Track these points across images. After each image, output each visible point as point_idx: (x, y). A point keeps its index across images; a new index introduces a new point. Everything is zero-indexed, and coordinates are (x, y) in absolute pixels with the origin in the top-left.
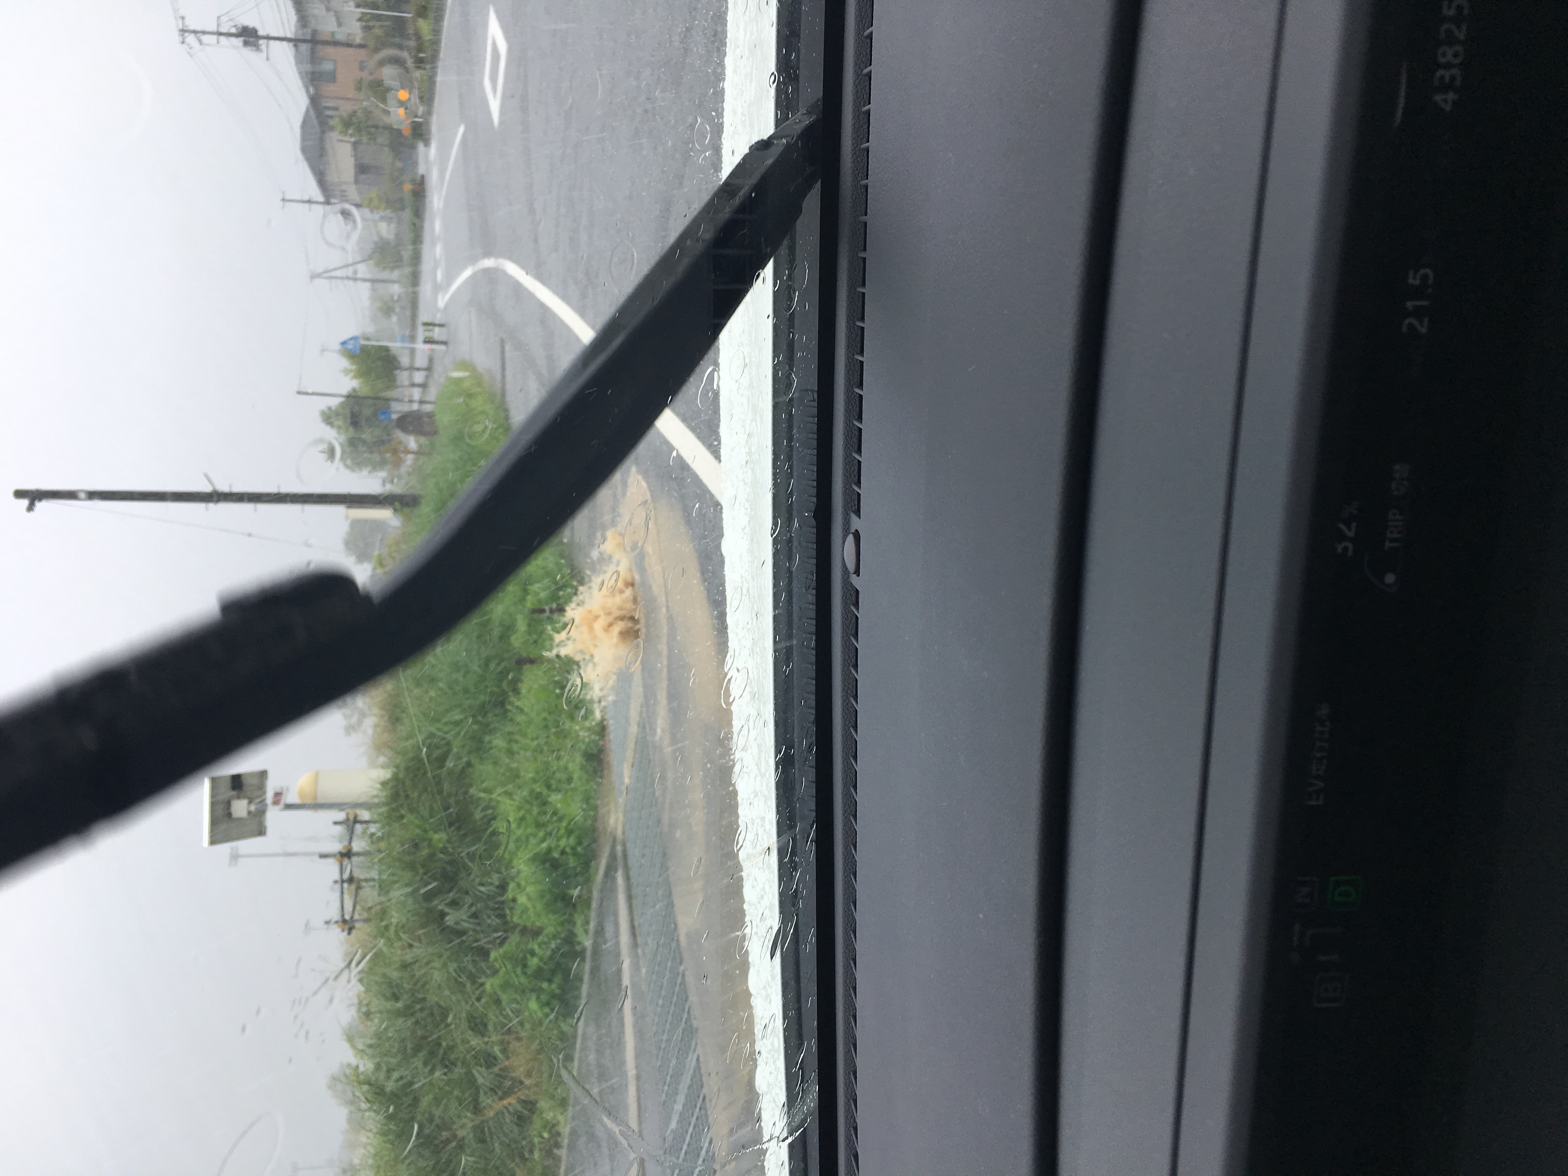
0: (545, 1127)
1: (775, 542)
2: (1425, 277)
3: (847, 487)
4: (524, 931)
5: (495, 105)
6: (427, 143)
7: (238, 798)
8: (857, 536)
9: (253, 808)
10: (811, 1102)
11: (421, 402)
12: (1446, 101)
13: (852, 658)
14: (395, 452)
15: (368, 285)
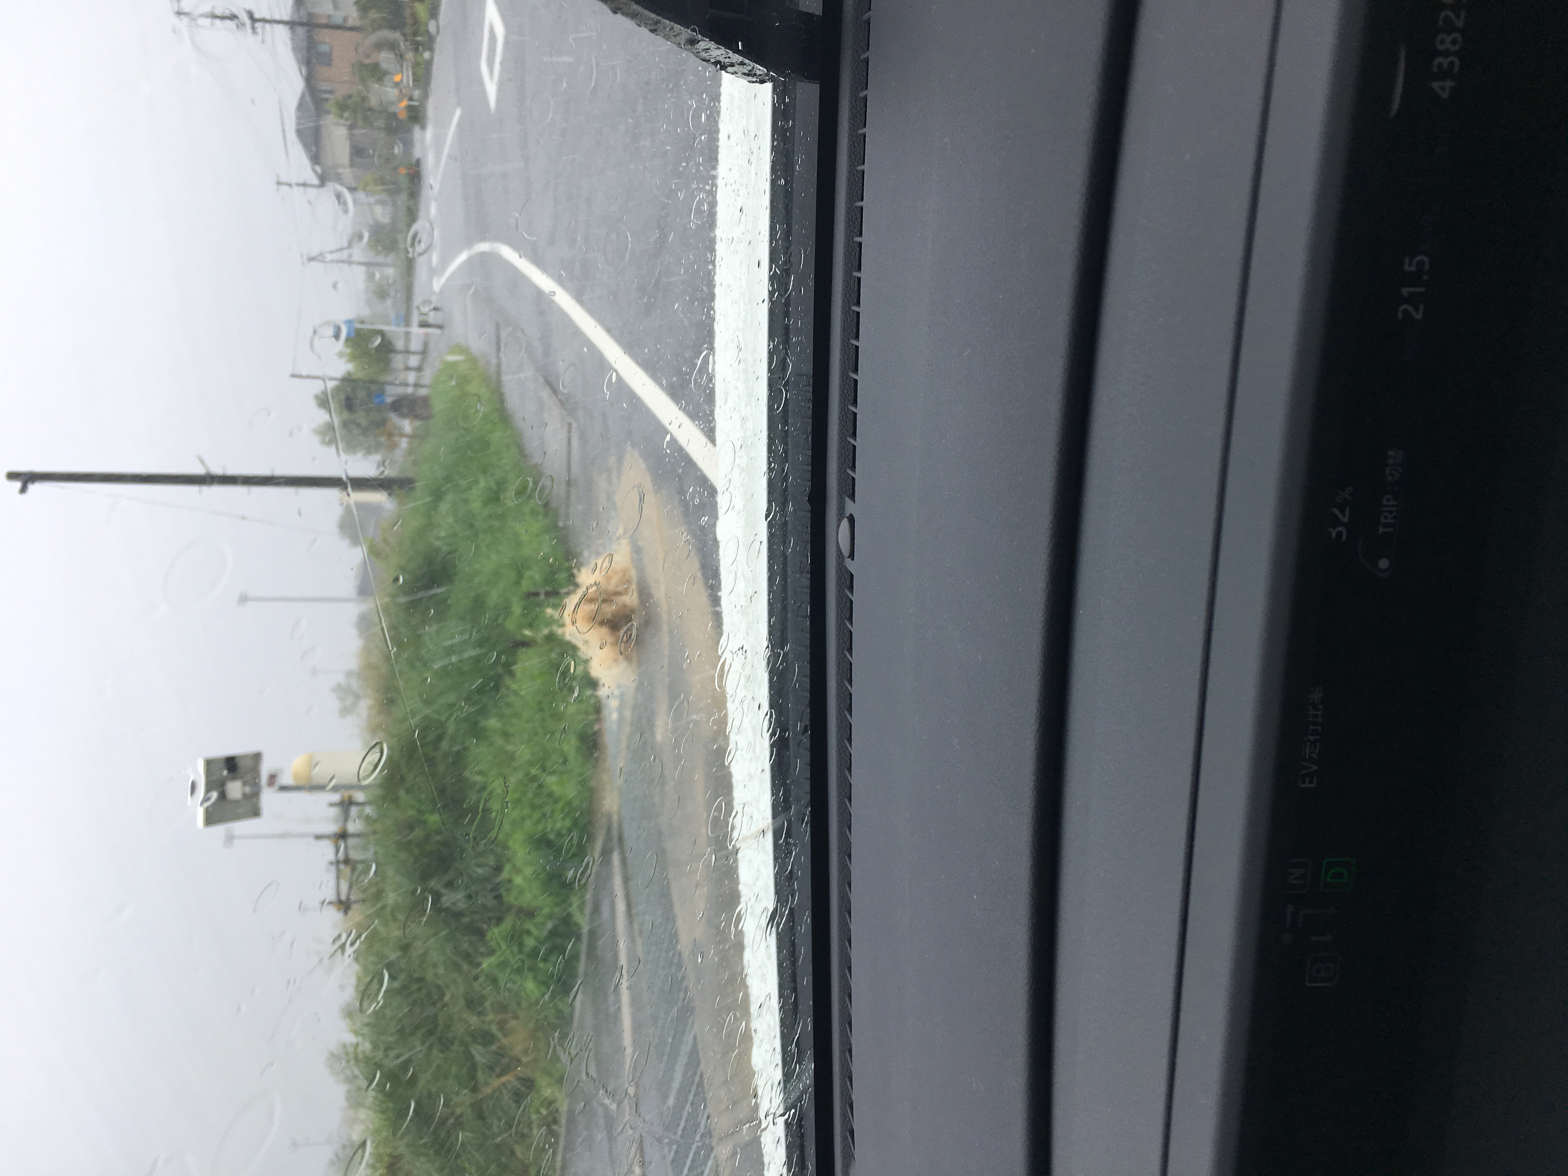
0: (542, 1104)
1: (770, 526)
2: (1421, 264)
3: (842, 471)
4: (520, 910)
5: (491, 89)
6: (423, 127)
7: (234, 779)
8: (852, 520)
9: (248, 789)
10: (807, 1079)
11: (416, 385)
12: (1443, 88)
13: (847, 642)
14: (390, 435)
15: (363, 269)
